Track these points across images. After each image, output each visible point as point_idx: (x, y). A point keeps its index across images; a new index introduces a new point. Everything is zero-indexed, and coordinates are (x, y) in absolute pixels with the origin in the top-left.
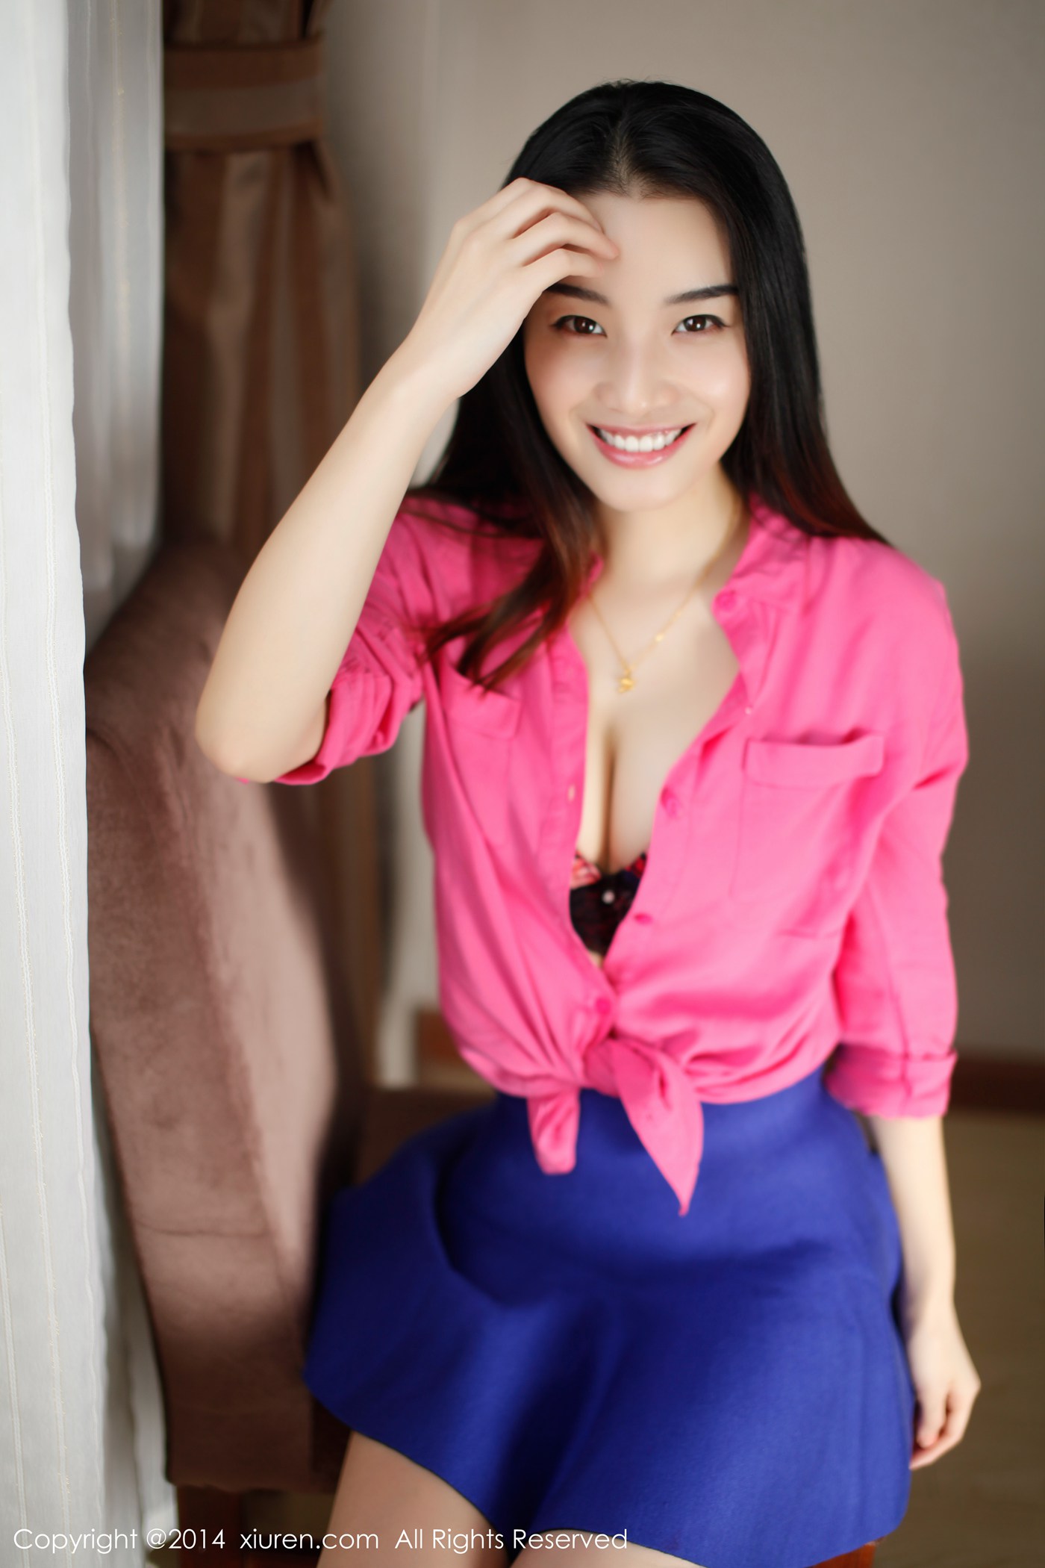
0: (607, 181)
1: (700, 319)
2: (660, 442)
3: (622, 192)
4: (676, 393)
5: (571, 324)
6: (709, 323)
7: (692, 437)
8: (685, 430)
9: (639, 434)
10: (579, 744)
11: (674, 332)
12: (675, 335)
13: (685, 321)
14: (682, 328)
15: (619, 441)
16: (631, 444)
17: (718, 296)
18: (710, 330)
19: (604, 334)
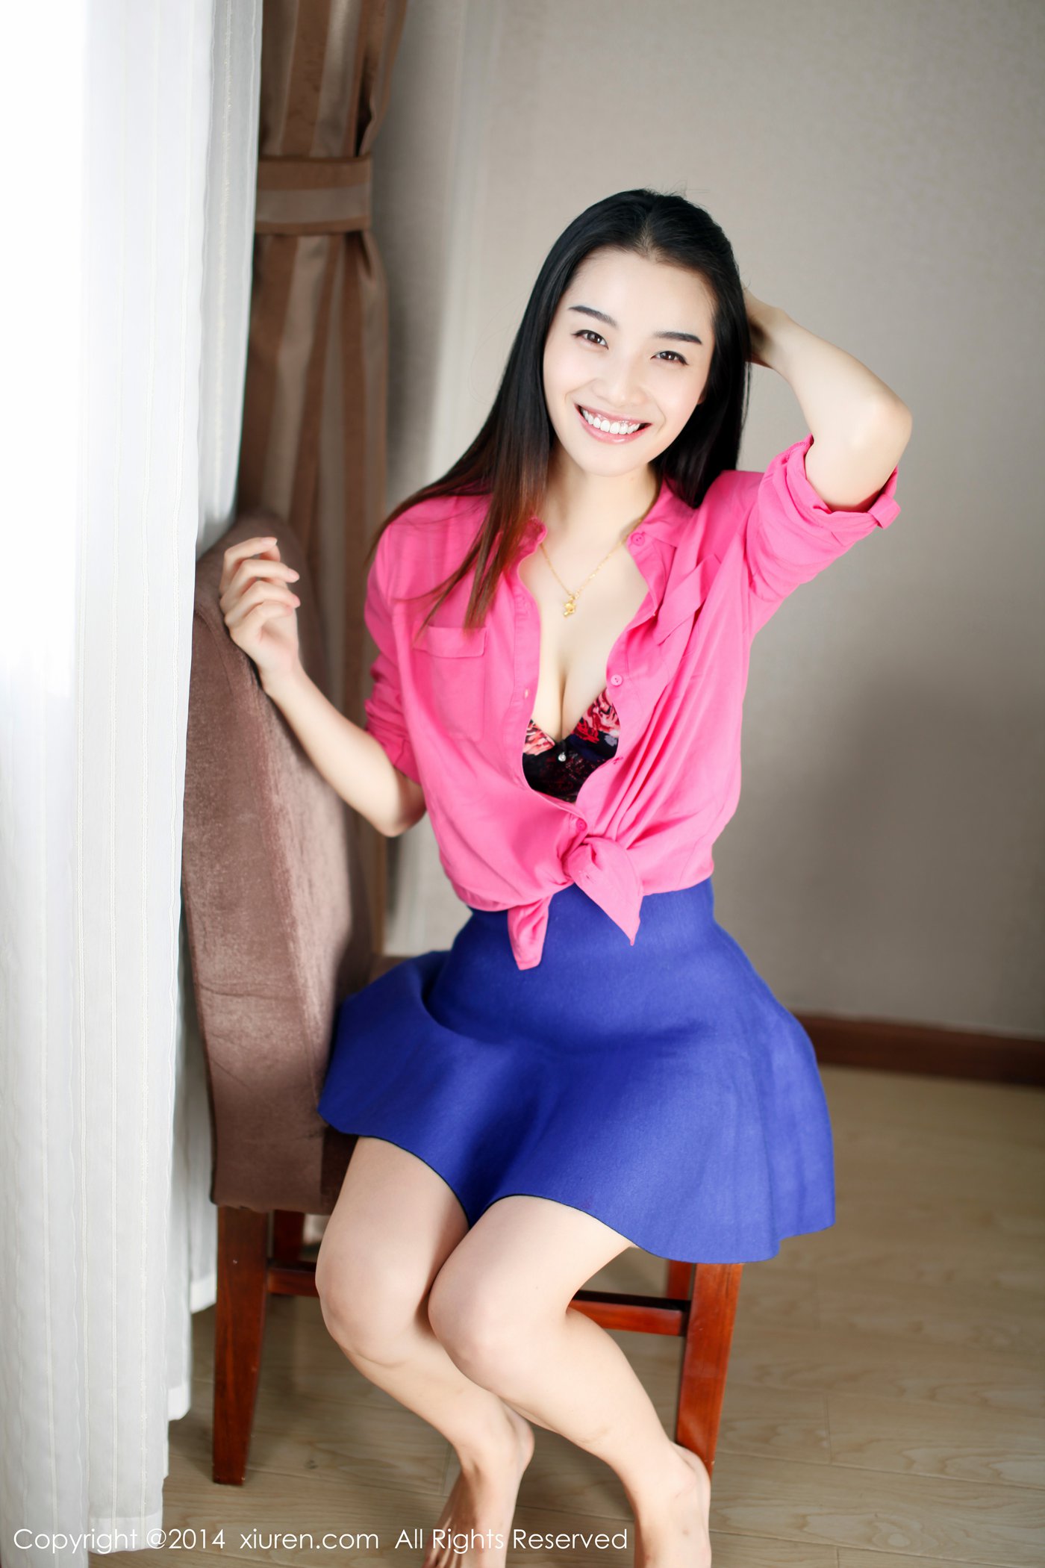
0: (636, 246)
1: (674, 354)
2: (625, 429)
3: (644, 256)
4: (646, 399)
5: (586, 335)
6: (676, 358)
7: (648, 431)
8: (643, 426)
9: (612, 419)
10: (535, 664)
11: (654, 357)
12: (654, 360)
13: (661, 353)
14: (659, 356)
15: (596, 422)
16: (605, 425)
17: (688, 341)
18: (676, 361)
19: (606, 346)
